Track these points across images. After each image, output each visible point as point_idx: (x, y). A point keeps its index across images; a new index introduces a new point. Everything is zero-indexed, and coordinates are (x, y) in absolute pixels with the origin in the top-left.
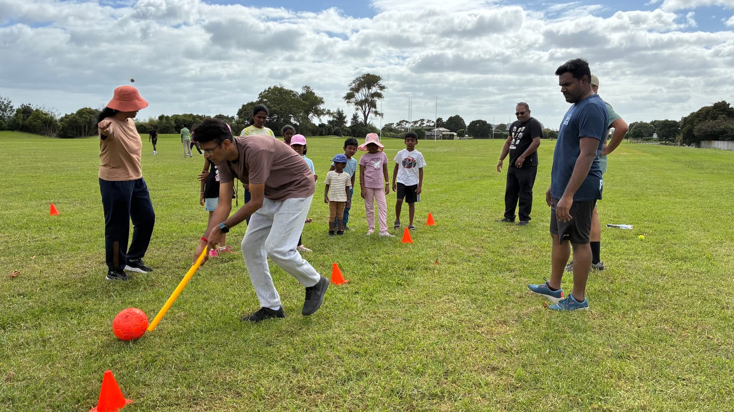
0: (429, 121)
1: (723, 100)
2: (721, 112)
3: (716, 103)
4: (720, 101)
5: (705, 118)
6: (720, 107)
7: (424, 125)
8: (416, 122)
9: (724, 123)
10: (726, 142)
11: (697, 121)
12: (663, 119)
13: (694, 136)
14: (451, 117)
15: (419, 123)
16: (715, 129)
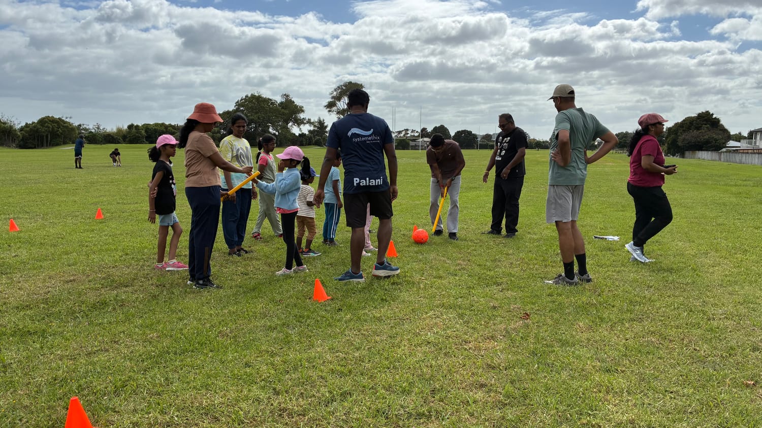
0: (413, 131)
1: (707, 110)
2: (705, 122)
3: (700, 113)
4: (704, 111)
5: (689, 128)
6: (703, 117)
7: (408, 135)
8: (400, 132)
9: (708, 133)
10: (710, 152)
11: (681, 131)
13: (678, 147)
14: (436, 127)
15: (403, 133)
16: (699, 140)
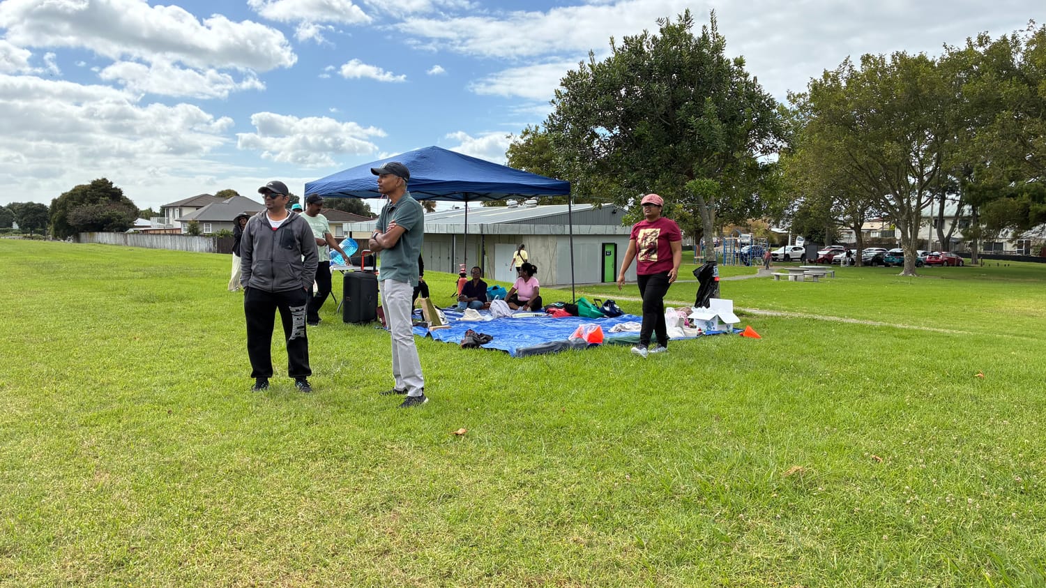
1: (104, 177)
2: (102, 193)
3: (95, 181)
4: (100, 179)
5: (82, 201)
6: (100, 186)
9: (108, 207)
10: (112, 234)
11: (71, 204)
12: (25, 201)
13: (68, 226)
16: (97, 217)
